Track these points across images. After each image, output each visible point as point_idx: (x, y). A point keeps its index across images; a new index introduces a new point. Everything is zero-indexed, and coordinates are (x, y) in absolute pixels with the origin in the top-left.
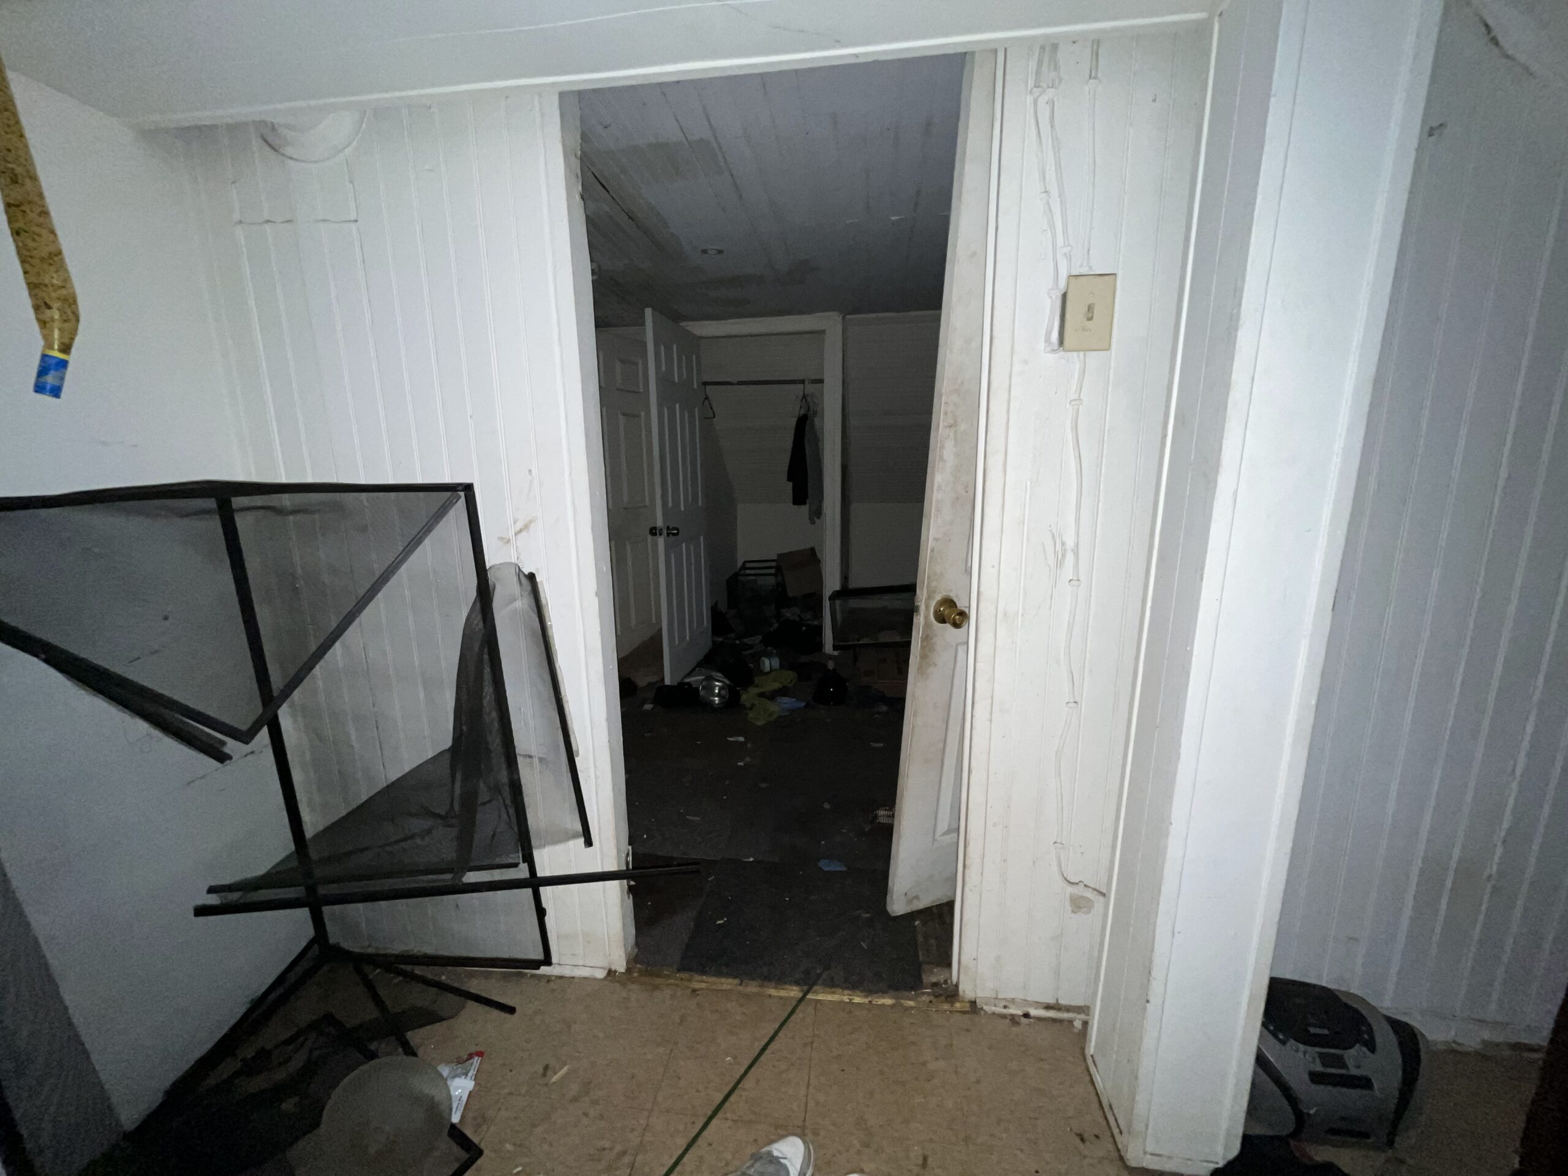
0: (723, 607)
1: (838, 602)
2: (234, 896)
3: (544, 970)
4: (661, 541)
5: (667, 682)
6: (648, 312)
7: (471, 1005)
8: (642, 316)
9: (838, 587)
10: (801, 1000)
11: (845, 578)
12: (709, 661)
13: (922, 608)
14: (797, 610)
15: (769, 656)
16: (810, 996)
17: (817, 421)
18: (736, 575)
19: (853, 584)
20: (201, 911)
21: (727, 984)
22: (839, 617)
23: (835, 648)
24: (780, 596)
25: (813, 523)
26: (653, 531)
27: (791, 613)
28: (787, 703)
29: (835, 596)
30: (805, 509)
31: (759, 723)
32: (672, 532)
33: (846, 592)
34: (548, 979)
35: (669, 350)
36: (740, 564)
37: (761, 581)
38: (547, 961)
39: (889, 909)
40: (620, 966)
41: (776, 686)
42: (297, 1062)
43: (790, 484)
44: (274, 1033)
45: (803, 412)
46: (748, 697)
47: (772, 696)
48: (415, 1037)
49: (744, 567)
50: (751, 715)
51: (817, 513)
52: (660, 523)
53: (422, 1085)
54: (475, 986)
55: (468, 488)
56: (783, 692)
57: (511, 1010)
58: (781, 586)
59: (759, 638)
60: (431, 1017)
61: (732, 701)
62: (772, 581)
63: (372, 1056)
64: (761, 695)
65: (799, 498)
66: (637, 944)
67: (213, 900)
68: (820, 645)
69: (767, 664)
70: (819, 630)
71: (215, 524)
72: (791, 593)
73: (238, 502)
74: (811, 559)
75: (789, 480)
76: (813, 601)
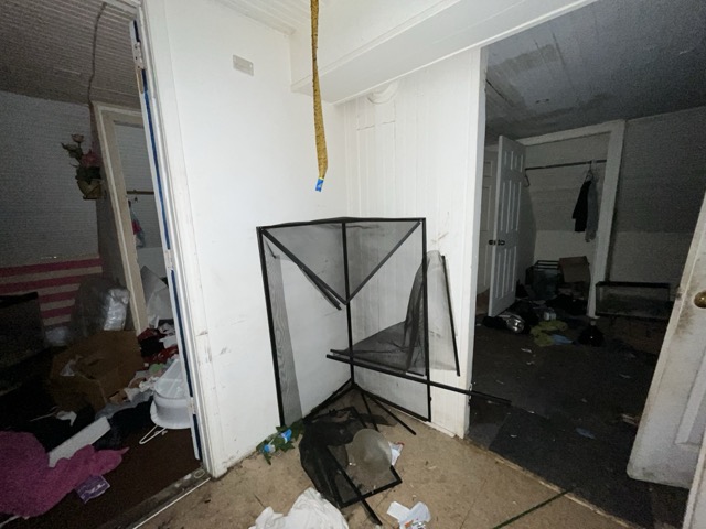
0: (522, 282)
1: (601, 289)
2: (337, 355)
3: (427, 423)
4: (494, 247)
5: (490, 315)
6: (501, 137)
7: (399, 425)
8: (497, 140)
9: (602, 279)
10: (559, 496)
11: (608, 274)
12: (513, 309)
13: (684, 296)
14: (570, 291)
15: (549, 311)
16: (566, 495)
17: (598, 184)
18: (532, 268)
19: (612, 279)
20: (328, 356)
21: (515, 467)
22: (601, 297)
23: (596, 314)
24: (560, 281)
25: (588, 241)
26: (491, 242)
27: (566, 292)
28: (559, 339)
29: (600, 285)
30: (583, 234)
31: (541, 345)
32: (501, 243)
33: (606, 283)
34: (429, 428)
35: (509, 153)
36: (535, 261)
37: (548, 271)
38: (429, 420)
39: (629, 472)
40: (461, 436)
41: (553, 328)
42: (345, 418)
43: (574, 221)
44: (338, 406)
45: (588, 179)
46: (534, 331)
47: (550, 333)
48: (380, 427)
49: (537, 264)
50: (536, 340)
51: (592, 236)
52: (495, 238)
53: (382, 445)
54: (400, 417)
55: (424, 220)
56: (558, 332)
57: (414, 433)
58: (561, 276)
59: (544, 302)
60: (385, 423)
61: (525, 331)
62: (555, 272)
63: (366, 427)
64: (542, 331)
65: (580, 227)
66: (469, 429)
67: (331, 354)
68: (585, 312)
69: (548, 316)
70: (585, 303)
71: (341, 231)
72: (566, 280)
73: (348, 224)
74: (583, 263)
75: (573, 217)
76: (583, 287)
